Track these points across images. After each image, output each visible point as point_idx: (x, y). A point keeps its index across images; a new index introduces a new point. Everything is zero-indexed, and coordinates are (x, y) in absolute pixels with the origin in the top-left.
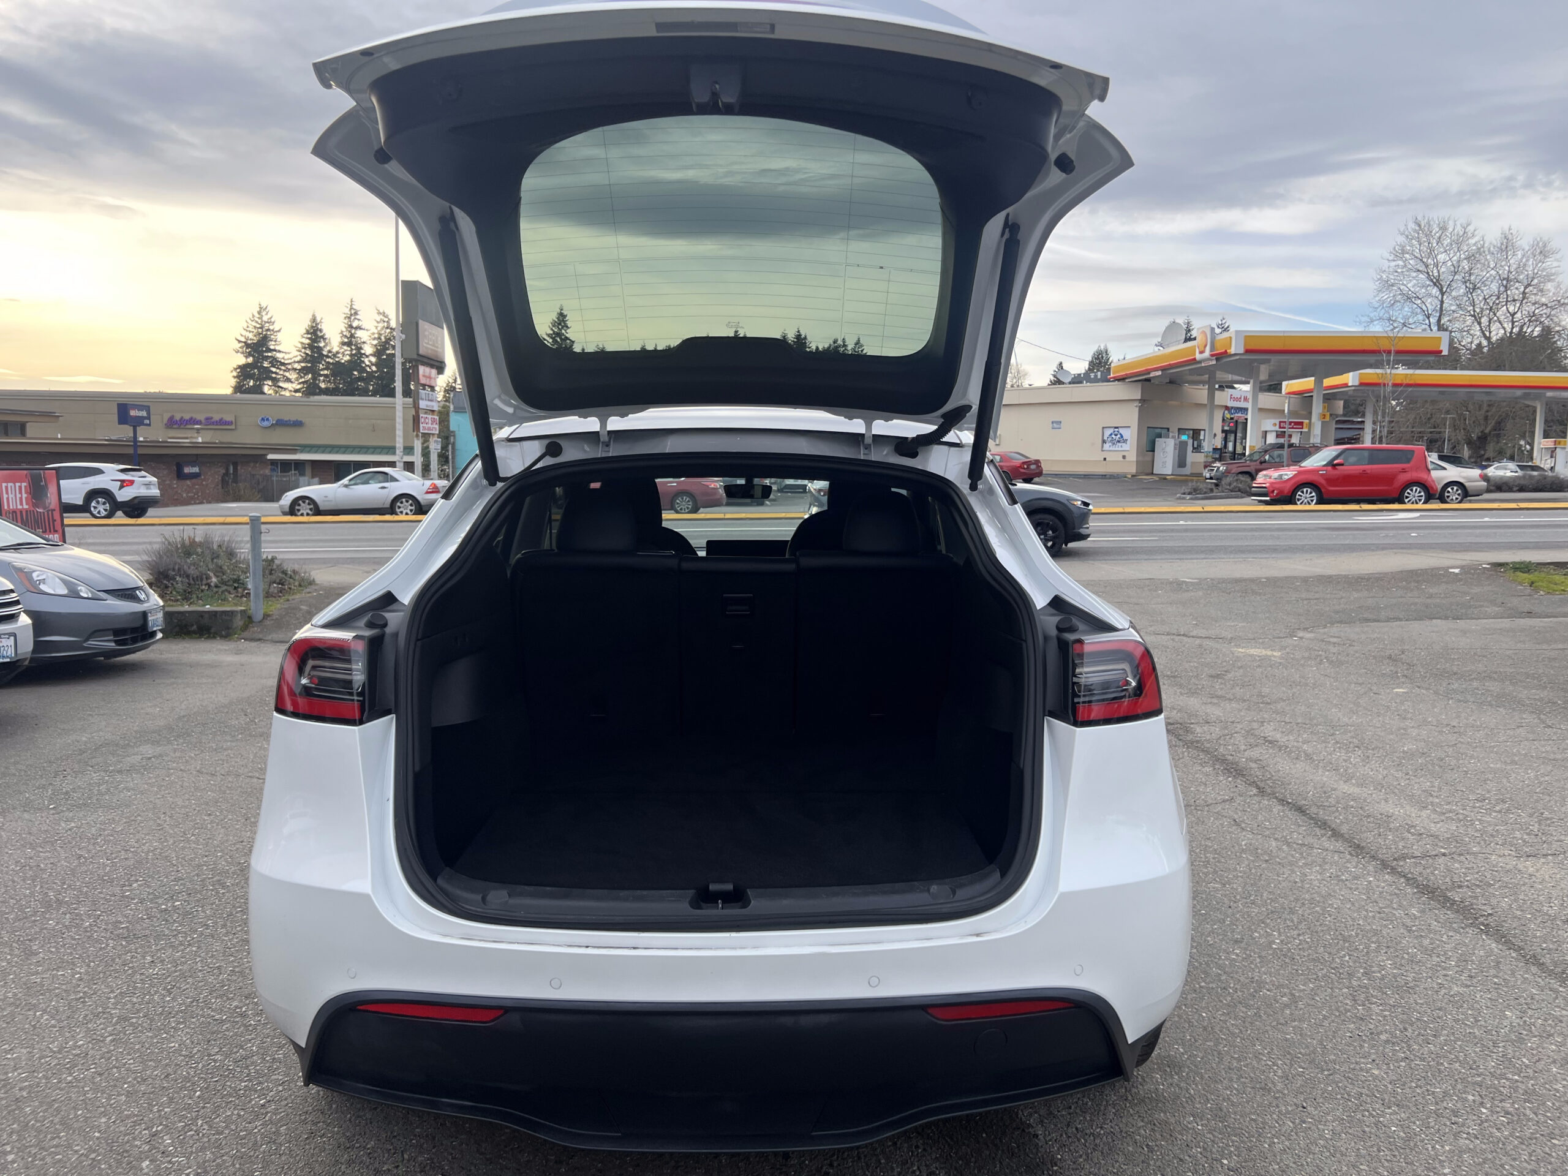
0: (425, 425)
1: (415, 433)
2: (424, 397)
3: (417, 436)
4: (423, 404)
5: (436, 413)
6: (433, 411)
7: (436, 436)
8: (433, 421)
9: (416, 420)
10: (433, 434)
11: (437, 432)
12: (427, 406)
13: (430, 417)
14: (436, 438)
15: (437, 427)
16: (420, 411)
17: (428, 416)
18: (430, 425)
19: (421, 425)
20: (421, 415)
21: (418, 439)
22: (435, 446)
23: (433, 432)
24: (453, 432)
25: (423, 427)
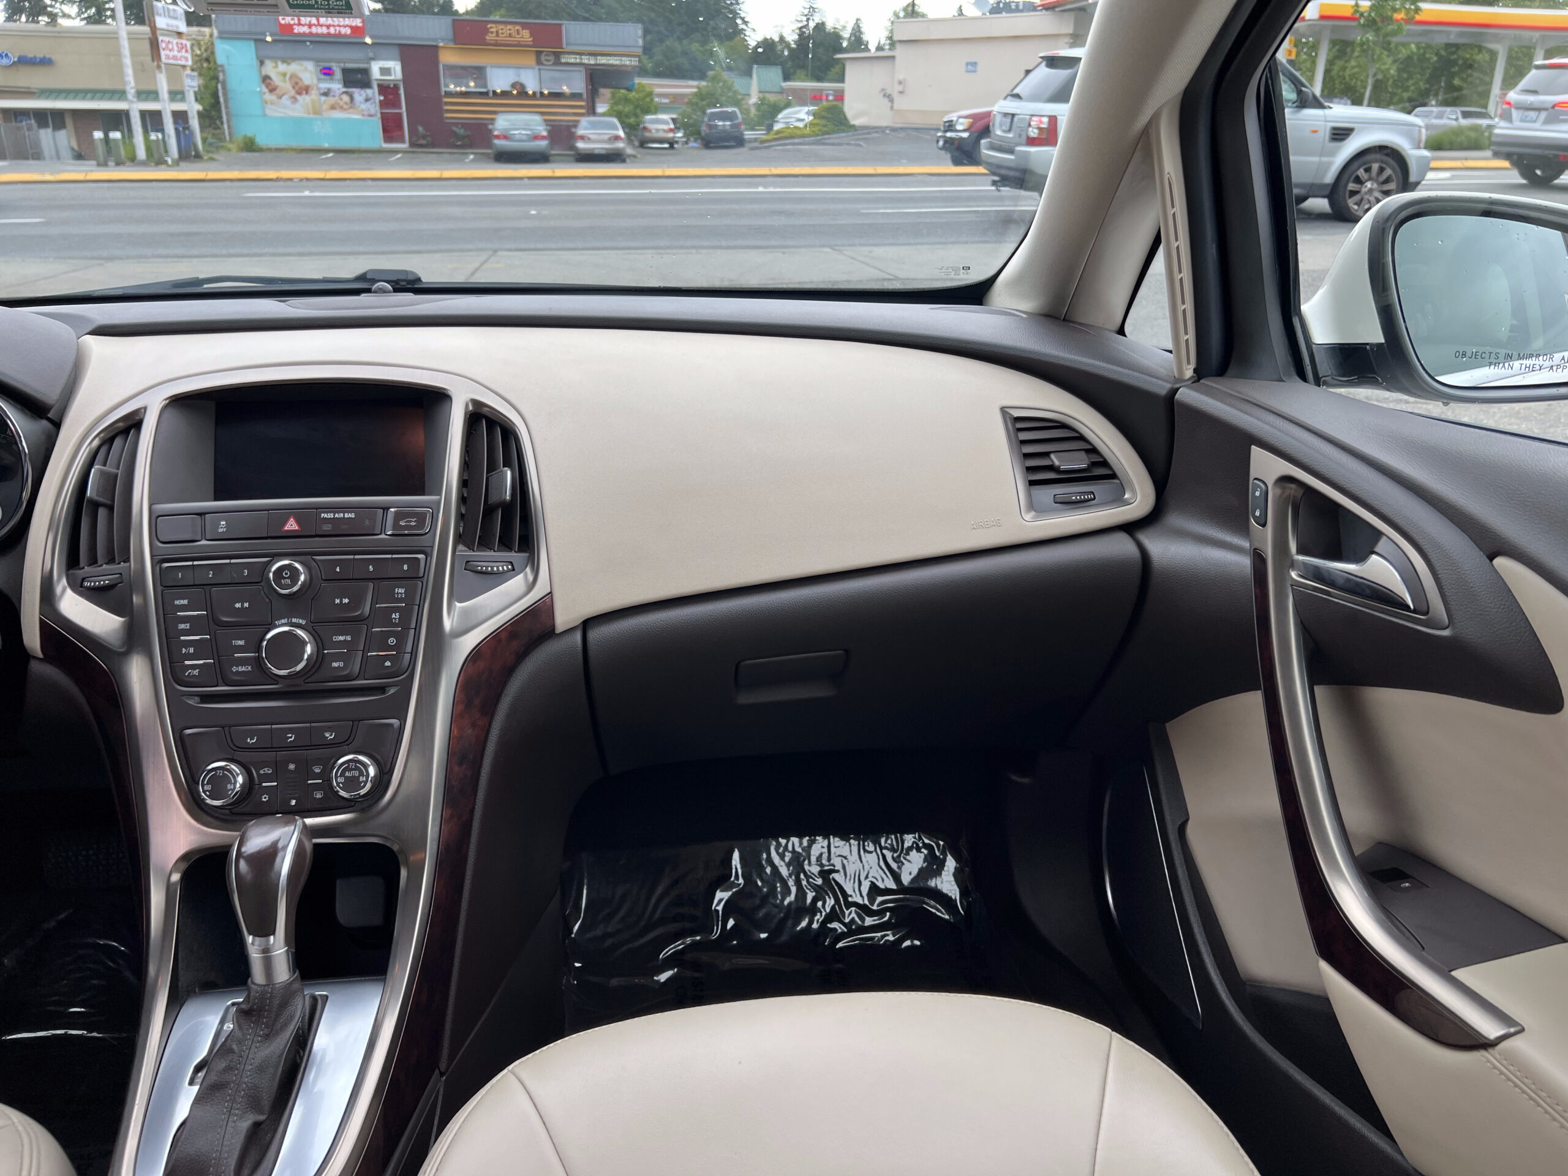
0: (168, 52)
1: (156, 64)
2: (161, 11)
3: (159, 67)
4: (161, 22)
5: (185, 37)
6: (180, 34)
7: (188, 68)
8: (182, 47)
9: (154, 45)
10: (184, 67)
11: (190, 63)
12: (168, 25)
13: (175, 41)
14: (188, 72)
15: (189, 56)
16: (158, 32)
17: (171, 39)
18: (176, 53)
19: (163, 53)
20: (160, 38)
21: (161, 72)
22: (192, 83)
23: (183, 63)
24: (222, 66)
25: (168, 57)
